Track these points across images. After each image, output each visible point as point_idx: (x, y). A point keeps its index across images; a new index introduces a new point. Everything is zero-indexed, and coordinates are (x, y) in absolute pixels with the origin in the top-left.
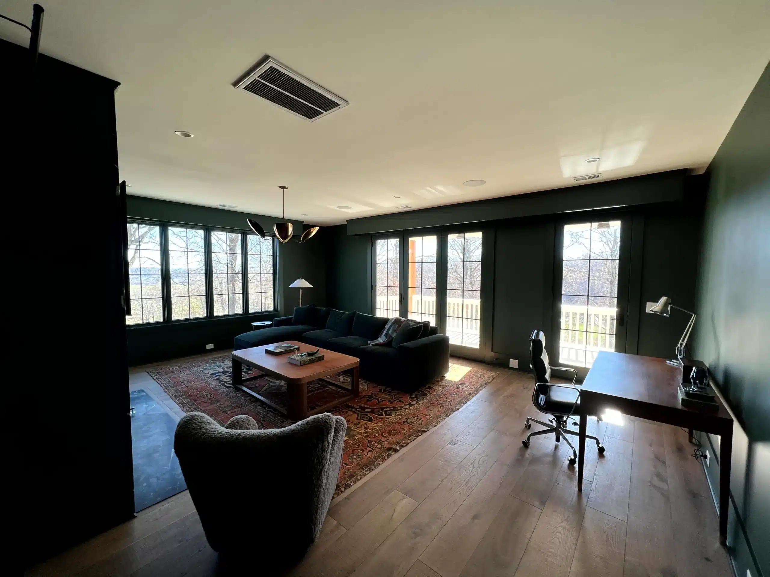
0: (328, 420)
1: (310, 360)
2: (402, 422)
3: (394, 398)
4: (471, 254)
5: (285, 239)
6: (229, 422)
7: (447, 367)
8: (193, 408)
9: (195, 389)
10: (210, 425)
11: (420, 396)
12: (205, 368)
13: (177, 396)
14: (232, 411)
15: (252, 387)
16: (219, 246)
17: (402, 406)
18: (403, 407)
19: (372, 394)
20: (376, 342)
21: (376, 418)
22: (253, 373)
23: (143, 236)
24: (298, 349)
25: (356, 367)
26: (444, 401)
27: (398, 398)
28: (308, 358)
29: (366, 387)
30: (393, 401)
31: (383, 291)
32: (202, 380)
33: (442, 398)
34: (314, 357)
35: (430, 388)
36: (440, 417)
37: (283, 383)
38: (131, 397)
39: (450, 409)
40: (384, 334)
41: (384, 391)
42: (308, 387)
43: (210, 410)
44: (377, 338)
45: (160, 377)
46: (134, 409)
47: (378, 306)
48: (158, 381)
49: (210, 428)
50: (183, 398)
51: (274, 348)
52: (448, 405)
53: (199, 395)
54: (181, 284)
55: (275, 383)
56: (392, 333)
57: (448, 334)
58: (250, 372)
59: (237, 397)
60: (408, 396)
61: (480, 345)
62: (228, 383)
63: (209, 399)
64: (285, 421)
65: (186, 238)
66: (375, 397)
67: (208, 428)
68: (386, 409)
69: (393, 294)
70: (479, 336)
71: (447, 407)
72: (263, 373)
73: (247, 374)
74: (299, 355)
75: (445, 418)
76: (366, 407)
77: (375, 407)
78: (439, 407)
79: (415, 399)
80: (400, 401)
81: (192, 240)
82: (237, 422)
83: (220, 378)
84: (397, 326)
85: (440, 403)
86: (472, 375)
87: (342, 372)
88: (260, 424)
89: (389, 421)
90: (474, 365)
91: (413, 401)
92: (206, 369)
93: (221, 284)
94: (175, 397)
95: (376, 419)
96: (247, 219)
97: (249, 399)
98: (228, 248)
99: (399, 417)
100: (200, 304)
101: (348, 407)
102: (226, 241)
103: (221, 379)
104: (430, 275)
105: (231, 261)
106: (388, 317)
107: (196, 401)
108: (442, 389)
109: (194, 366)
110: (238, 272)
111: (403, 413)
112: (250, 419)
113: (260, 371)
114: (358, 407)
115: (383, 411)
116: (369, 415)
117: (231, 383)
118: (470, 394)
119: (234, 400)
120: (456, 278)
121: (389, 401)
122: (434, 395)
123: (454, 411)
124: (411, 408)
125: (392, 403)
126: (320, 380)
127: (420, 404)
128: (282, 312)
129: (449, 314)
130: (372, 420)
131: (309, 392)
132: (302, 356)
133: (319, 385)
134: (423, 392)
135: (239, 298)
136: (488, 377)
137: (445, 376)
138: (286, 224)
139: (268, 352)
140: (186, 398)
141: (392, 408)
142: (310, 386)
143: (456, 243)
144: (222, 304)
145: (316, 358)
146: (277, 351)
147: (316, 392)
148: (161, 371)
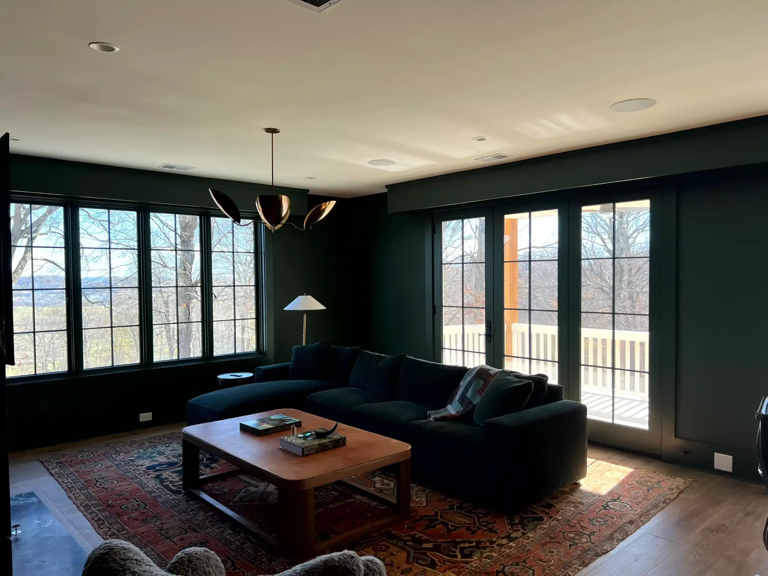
0: (349, 565)
1: (320, 445)
2: (494, 572)
3: (477, 523)
4: (631, 240)
5: (276, 225)
6: (174, 560)
7: (583, 464)
8: (114, 529)
9: (119, 495)
10: (140, 565)
11: (529, 522)
12: (136, 455)
13: (89, 506)
14: (180, 537)
15: (217, 493)
16: (163, 236)
17: (495, 540)
18: (495, 542)
19: (436, 513)
20: (442, 413)
21: (444, 561)
22: (218, 468)
23: (39, 223)
24: (298, 424)
25: (404, 461)
26: (578, 534)
27: (486, 524)
28: (317, 442)
29: (424, 499)
30: (476, 529)
31: (456, 314)
32: (132, 478)
33: (572, 526)
34: (327, 440)
35: (550, 506)
36: (570, 567)
37: (272, 488)
38: (13, 506)
39: (589, 550)
40: (457, 397)
41: (458, 508)
42: (316, 495)
43: (143, 533)
44: (444, 405)
45: (62, 471)
46: (18, 525)
47: (446, 344)
48: (57, 477)
49: (140, 571)
50: (99, 511)
51: (255, 422)
52: (586, 542)
53: (126, 505)
54: (100, 303)
55: (258, 487)
56: (473, 396)
57: (584, 400)
58: (214, 465)
59: (191, 511)
60: (506, 521)
61: (650, 423)
62: (176, 484)
63: (143, 513)
64: (275, 560)
65: (107, 223)
66: (441, 520)
67: (136, 570)
68: (462, 545)
69: (475, 322)
70: (647, 405)
71: (585, 545)
72: (234, 468)
73: (208, 470)
74: (299, 435)
75: (580, 568)
76: (423, 538)
77: (442, 540)
78: (568, 545)
79: (520, 526)
80: (491, 530)
81: (118, 228)
82: (188, 560)
83: (161, 475)
84: (482, 382)
85: (571, 538)
86: (635, 483)
87: (379, 469)
88: (229, 564)
89: (467, 569)
90: (638, 463)
91: (515, 531)
92: (139, 457)
93: (166, 303)
94: (85, 509)
95: (444, 564)
96: (209, 189)
97: (212, 516)
98: (179, 241)
99: (488, 561)
100: (131, 339)
101: (390, 537)
102: (174, 227)
103: (164, 477)
104: (547, 284)
105: (183, 262)
106: (466, 365)
107: (119, 515)
108: (573, 509)
109: (118, 453)
110: (196, 282)
111: (495, 555)
112: (210, 555)
113: (230, 464)
114: (410, 538)
115: (457, 549)
116: (430, 556)
117: (180, 485)
118: (631, 522)
119: (184, 517)
120: (599, 288)
121: (468, 529)
122: (558, 520)
123: (598, 555)
124: (511, 544)
125: (473, 532)
126: (340, 483)
127: (529, 538)
128: (271, 355)
129: (587, 359)
130: (437, 565)
131: (317, 506)
132: (305, 438)
133: (336, 494)
134: (537, 514)
135: (197, 330)
136: (669, 489)
137: (579, 484)
138: (278, 196)
139: (244, 429)
140: (104, 510)
141: (474, 544)
142: (321, 494)
143: (599, 220)
144: (169, 339)
145: (330, 441)
146: (260, 428)
147: (331, 506)
148: (62, 460)
